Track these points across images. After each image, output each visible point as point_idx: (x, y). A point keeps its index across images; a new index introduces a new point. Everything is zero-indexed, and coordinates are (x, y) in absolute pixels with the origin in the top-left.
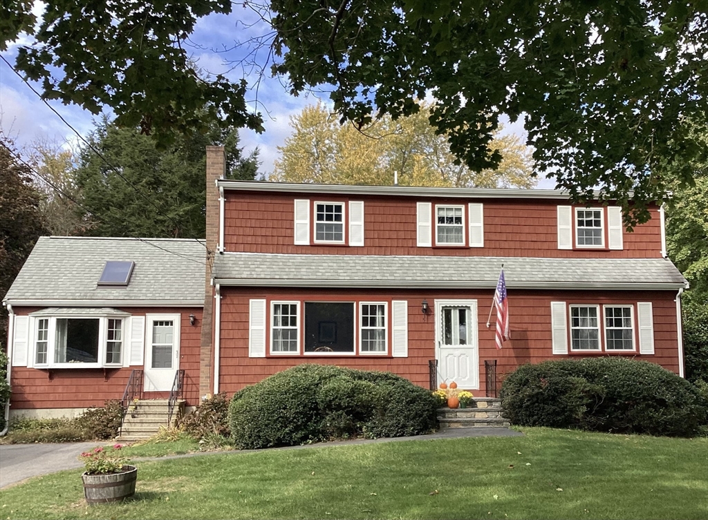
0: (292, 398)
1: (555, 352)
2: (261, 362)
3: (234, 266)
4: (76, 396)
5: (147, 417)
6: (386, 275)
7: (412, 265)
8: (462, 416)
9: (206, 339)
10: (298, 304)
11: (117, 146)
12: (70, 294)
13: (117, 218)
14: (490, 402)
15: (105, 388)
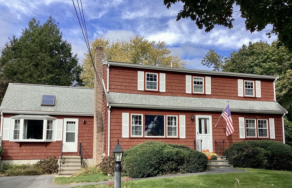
0: (154, 156)
1: (241, 137)
2: (127, 140)
3: (115, 98)
4: (32, 154)
5: (69, 163)
6: (177, 104)
7: (185, 101)
8: (213, 163)
9: (99, 130)
10: (142, 115)
11: (20, 49)
12: (29, 109)
13: (20, 79)
14: (222, 158)
15: (45, 151)
